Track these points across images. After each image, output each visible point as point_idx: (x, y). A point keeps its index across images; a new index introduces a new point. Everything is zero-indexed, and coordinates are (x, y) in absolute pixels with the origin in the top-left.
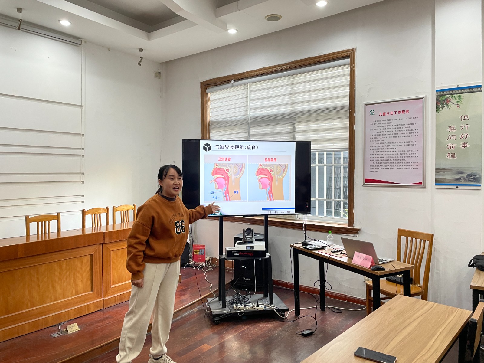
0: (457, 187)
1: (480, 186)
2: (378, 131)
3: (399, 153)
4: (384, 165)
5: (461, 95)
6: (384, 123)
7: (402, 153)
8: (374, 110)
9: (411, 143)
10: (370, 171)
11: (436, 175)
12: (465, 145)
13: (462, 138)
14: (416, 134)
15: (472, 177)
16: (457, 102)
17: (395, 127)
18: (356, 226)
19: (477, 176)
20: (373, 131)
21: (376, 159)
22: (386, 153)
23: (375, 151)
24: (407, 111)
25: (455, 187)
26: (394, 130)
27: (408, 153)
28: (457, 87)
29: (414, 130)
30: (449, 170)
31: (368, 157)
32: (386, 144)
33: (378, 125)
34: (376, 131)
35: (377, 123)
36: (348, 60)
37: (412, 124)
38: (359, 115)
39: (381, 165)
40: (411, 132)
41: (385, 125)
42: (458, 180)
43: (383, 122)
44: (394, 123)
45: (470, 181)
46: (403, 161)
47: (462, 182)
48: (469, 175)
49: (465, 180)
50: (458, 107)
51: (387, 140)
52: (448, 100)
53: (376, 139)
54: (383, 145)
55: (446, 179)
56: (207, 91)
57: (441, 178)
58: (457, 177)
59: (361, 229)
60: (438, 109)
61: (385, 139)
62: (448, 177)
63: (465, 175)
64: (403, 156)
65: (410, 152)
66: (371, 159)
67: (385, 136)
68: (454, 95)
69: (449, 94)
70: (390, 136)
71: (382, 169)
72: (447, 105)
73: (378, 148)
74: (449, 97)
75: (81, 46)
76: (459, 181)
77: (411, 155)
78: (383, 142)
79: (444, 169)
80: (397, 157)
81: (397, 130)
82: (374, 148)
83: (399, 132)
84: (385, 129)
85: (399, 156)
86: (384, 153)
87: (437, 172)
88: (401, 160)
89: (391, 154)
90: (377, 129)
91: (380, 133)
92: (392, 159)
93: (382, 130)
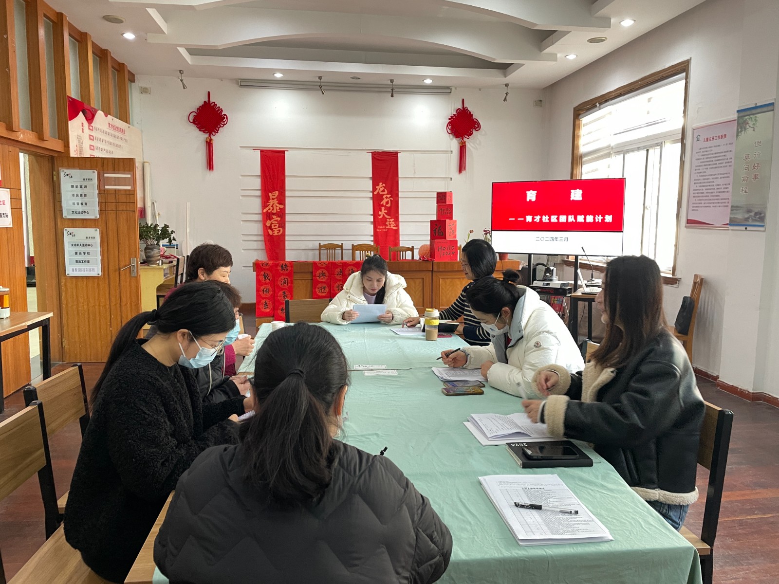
0: (746, 228)
2: (702, 161)
3: (716, 187)
4: (703, 202)
5: (757, 115)
6: (707, 151)
7: (718, 187)
8: (700, 136)
9: (726, 175)
10: (692, 210)
11: (731, 214)
12: (756, 177)
13: (754, 168)
14: (730, 164)
15: (758, 217)
16: (753, 124)
17: (715, 155)
18: (678, 276)
19: (762, 215)
20: (698, 161)
21: (699, 195)
22: (706, 188)
23: (698, 185)
24: (725, 135)
25: (744, 228)
26: (714, 159)
27: (723, 187)
28: (754, 106)
29: (729, 159)
30: (741, 207)
31: (692, 192)
32: (707, 177)
33: (702, 154)
34: (700, 161)
35: (702, 150)
36: (684, 74)
37: (728, 152)
38: (688, 141)
39: (699, 202)
40: (726, 161)
41: (707, 153)
42: (747, 219)
44: (715, 150)
45: (756, 221)
46: (718, 198)
47: (750, 222)
48: (756, 214)
49: (752, 219)
50: (754, 130)
51: (708, 172)
52: (746, 123)
53: (699, 171)
54: (705, 177)
55: (736, 218)
56: (580, 116)
57: (735, 218)
58: (747, 216)
59: (680, 279)
60: (737, 135)
61: (706, 171)
62: (740, 216)
63: (752, 214)
64: (719, 190)
65: (725, 186)
66: (694, 195)
67: (706, 167)
68: (751, 116)
69: (747, 116)
70: (711, 166)
71: (701, 207)
72: (745, 129)
73: (700, 181)
74: (746, 119)
75: (451, 93)
76: (748, 221)
77: (724, 190)
78: (705, 174)
79: (737, 207)
80: (714, 193)
81: (716, 159)
82: (697, 181)
83: (718, 162)
84: (707, 158)
85: (715, 191)
86: (704, 188)
87: (732, 210)
88: (717, 196)
89: (711, 189)
90: (701, 159)
91: (703, 164)
92: (710, 195)
93: (705, 160)
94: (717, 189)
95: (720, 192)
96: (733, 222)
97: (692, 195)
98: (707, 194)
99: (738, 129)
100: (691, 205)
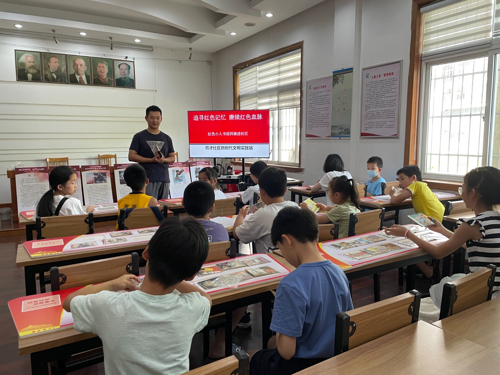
0: (340, 138)
1: (350, 137)
2: (313, 100)
3: (321, 116)
4: (314, 124)
5: (344, 74)
8: (311, 86)
9: (326, 109)
10: (309, 129)
11: (331, 130)
12: (344, 110)
13: (343, 104)
14: (328, 102)
15: (346, 131)
16: (342, 80)
17: (320, 97)
18: (302, 167)
19: (349, 130)
21: (312, 120)
23: (311, 114)
24: (325, 86)
25: (339, 138)
26: (319, 100)
28: (343, 69)
30: (337, 126)
31: (308, 118)
32: (316, 110)
34: (311, 101)
35: (312, 95)
36: (300, 50)
37: (327, 95)
38: (304, 89)
39: (312, 124)
40: (327, 100)
41: (316, 96)
42: (340, 133)
43: (315, 94)
44: (320, 94)
45: (346, 134)
46: (323, 121)
47: (342, 135)
49: (343, 133)
50: (342, 83)
51: (317, 107)
52: (338, 79)
53: (312, 106)
54: (315, 110)
56: (237, 73)
57: (334, 132)
58: (340, 131)
59: (304, 169)
60: (333, 86)
61: (315, 106)
62: (336, 131)
63: (343, 130)
64: (323, 117)
65: (326, 115)
66: (310, 120)
67: (315, 104)
68: (341, 75)
69: (338, 75)
70: (318, 104)
71: (314, 127)
72: (337, 82)
74: (338, 77)
75: (153, 51)
77: (326, 117)
78: (315, 108)
79: (335, 126)
80: (320, 119)
81: (321, 99)
82: (311, 112)
83: (322, 101)
84: (316, 99)
85: (321, 118)
86: (315, 116)
87: (332, 128)
88: (322, 120)
89: (318, 117)
90: (312, 99)
91: (314, 102)
92: (318, 120)
93: (314, 100)
94: (322, 116)
95: (324, 118)
96: (333, 135)
97: (308, 120)
98: (317, 120)
99: (333, 82)
100: (308, 126)
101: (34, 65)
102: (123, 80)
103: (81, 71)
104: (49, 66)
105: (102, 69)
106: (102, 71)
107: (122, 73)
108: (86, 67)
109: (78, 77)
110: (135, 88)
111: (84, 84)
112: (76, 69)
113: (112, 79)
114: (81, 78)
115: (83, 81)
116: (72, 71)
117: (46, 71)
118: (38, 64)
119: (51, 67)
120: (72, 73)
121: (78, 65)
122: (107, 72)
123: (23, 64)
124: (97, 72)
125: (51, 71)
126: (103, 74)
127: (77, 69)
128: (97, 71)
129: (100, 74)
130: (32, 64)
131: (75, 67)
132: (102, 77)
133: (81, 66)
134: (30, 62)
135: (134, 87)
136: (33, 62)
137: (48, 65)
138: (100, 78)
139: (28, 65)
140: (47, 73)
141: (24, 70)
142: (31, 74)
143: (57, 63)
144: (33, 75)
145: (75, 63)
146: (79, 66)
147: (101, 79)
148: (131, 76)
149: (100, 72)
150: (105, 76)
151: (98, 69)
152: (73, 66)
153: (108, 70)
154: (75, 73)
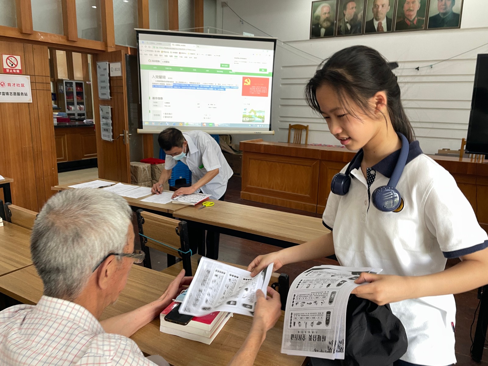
101: (329, 15)
102: (442, 16)
103: (382, 14)
104: (344, 15)
105: (411, 5)
106: (411, 9)
107: (442, 7)
108: (389, 7)
109: (376, 24)
110: (460, 27)
111: (382, 32)
112: (375, 13)
113: (424, 19)
114: (380, 24)
115: (382, 27)
116: (370, 16)
117: (340, 22)
118: (333, 14)
119: (346, 16)
120: (370, 19)
121: (378, 6)
122: (419, 9)
123: (318, 18)
124: (404, 11)
125: (346, 21)
126: (412, 13)
127: (377, 12)
128: (404, 9)
129: (407, 13)
130: (327, 15)
131: (375, 10)
132: (409, 18)
133: (383, 6)
134: (325, 13)
135: (458, 26)
136: (329, 13)
137: (344, 13)
138: (406, 20)
139: (323, 17)
140: (341, 24)
141: (318, 24)
142: (324, 28)
143: (354, 9)
144: (327, 29)
145: (375, 5)
146: (381, 7)
147: (408, 22)
148: (456, 9)
149: (407, 10)
150: (413, 15)
151: (406, 7)
152: (373, 9)
153: (420, 6)
154: (373, 19)
